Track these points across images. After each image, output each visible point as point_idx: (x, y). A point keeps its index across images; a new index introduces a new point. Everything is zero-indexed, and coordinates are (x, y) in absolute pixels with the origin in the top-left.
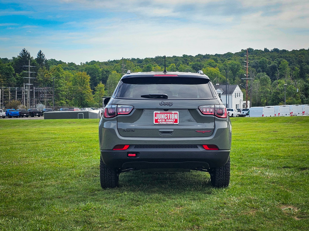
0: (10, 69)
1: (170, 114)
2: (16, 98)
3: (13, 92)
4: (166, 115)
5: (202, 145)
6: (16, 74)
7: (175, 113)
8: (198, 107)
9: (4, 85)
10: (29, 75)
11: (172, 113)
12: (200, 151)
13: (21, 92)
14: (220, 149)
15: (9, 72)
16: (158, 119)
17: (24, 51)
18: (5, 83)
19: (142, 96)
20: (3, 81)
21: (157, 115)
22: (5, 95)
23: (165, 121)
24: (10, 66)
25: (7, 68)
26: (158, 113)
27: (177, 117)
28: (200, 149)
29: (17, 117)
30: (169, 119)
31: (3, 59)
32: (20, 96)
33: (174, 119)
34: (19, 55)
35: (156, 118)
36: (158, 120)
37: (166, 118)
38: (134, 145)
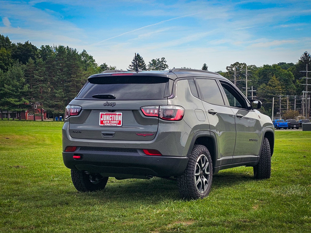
0: (290, 75)
1: (115, 116)
2: (295, 107)
3: (291, 100)
4: (111, 117)
5: (142, 149)
6: (296, 80)
7: (119, 115)
8: (140, 108)
9: (283, 93)
10: (307, 82)
11: (116, 115)
12: (139, 156)
13: (300, 101)
14: (163, 154)
15: (288, 78)
16: (103, 120)
17: (306, 54)
18: (283, 91)
19: (93, 97)
20: (281, 88)
21: (103, 116)
22: (284, 104)
23: (110, 123)
24: (290, 72)
25: (286, 74)
26: (103, 114)
27: (120, 118)
28: (141, 154)
29: (285, 128)
30: (114, 120)
31: (288, 64)
32: (299, 105)
33: (118, 121)
34: (300, 59)
35: (102, 120)
36: (104, 122)
37: (111, 120)
38: (80, 147)
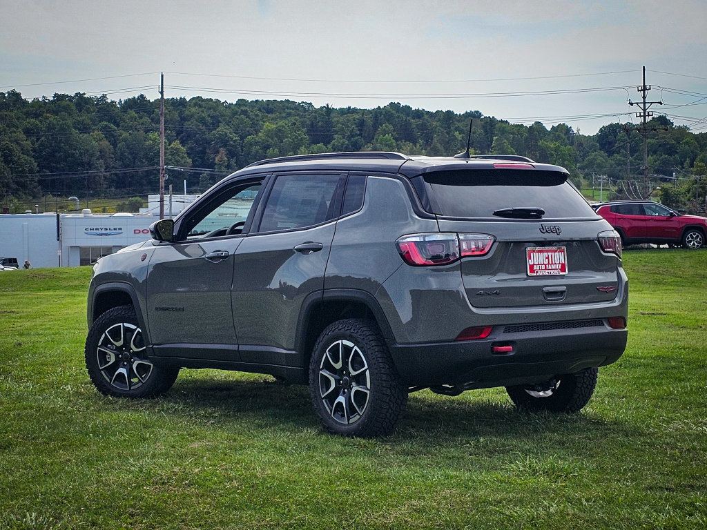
1: (553, 253)
4: (547, 256)
5: (608, 318)
7: (560, 251)
8: (598, 236)
11: (555, 251)
12: (606, 331)
16: (534, 264)
19: (496, 214)
21: (532, 254)
23: (546, 269)
26: (532, 251)
27: (563, 258)
28: (607, 328)
30: (552, 263)
33: (560, 263)
35: (531, 263)
36: (535, 268)
37: (547, 262)
38: (505, 325)
